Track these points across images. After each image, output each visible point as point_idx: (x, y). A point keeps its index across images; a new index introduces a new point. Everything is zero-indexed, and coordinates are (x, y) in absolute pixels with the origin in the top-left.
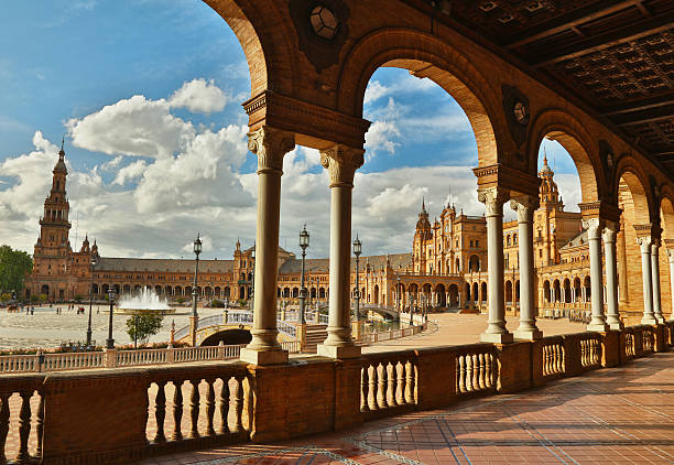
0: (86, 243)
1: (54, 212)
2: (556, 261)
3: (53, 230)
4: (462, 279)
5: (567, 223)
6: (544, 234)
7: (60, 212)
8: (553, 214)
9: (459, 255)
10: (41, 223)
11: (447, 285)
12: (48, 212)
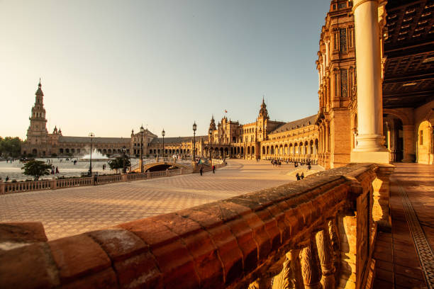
0: (56, 129)
1: (37, 114)
2: (267, 139)
3: (38, 123)
4: (230, 145)
5: (271, 125)
6: (262, 129)
7: (41, 114)
8: (266, 121)
9: (228, 136)
10: (30, 119)
11: (224, 148)
12: (34, 114)
